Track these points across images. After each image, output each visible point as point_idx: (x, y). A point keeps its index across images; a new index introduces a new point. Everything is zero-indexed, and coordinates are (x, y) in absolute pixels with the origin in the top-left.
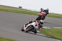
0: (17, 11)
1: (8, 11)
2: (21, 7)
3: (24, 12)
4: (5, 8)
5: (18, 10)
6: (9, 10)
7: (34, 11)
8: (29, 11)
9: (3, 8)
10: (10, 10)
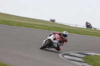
0: (47, 26)
1: (34, 27)
2: (53, 21)
3: (58, 28)
4: (28, 22)
5: (49, 25)
6: (34, 24)
7: (75, 26)
8: (67, 27)
9: (26, 22)
10: (36, 25)
